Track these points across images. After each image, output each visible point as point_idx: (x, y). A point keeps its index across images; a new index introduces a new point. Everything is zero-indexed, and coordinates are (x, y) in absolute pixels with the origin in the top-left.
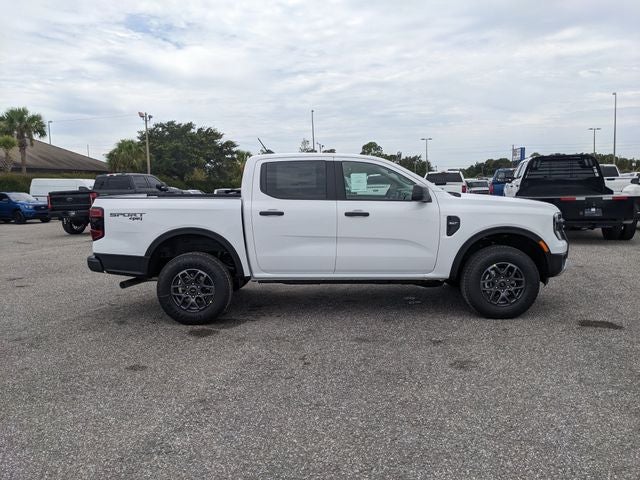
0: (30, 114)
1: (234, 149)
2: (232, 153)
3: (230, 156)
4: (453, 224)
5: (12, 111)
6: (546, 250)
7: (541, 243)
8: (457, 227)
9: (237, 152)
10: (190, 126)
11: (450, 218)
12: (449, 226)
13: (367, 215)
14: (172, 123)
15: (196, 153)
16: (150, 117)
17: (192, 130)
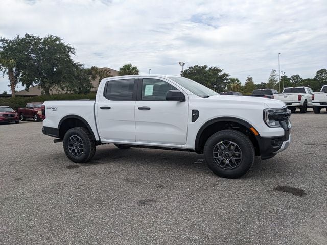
0: (132, 67)
1: (228, 77)
2: (227, 79)
3: (226, 81)
4: (195, 115)
5: (125, 66)
6: (256, 134)
7: (252, 129)
8: (197, 116)
9: (229, 79)
10: (205, 67)
11: (194, 111)
12: (193, 116)
13: (149, 109)
14: (197, 66)
15: (206, 81)
16: (184, 64)
17: (206, 69)
